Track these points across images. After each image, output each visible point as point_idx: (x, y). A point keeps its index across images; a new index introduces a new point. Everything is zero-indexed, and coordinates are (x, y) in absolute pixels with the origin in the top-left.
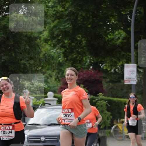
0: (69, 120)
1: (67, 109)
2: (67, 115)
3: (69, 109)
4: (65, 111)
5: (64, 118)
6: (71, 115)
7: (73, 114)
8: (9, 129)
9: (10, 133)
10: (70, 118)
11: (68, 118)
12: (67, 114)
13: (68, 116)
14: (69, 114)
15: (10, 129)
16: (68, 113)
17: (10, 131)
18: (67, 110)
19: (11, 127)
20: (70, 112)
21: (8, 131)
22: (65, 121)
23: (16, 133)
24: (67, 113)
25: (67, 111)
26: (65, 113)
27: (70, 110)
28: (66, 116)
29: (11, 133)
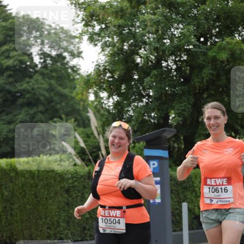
0: (221, 200)
1: (221, 178)
2: (220, 190)
3: (223, 178)
4: (216, 183)
5: (212, 195)
6: (226, 191)
7: (230, 188)
8: (114, 215)
9: (117, 224)
10: (224, 195)
11: (220, 196)
12: (220, 187)
13: (222, 192)
14: (223, 187)
15: (116, 217)
16: (221, 185)
17: (117, 219)
18: (219, 179)
19: (118, 212)
20: (224, 184)
21: (113, 218)
22: (211, 201)
23: (127, 225)
24: (219, 185)
25: (219, 181)
26: (216, 185)
27: (225, 180)
28: (216, 191)
29: (119, 223)
